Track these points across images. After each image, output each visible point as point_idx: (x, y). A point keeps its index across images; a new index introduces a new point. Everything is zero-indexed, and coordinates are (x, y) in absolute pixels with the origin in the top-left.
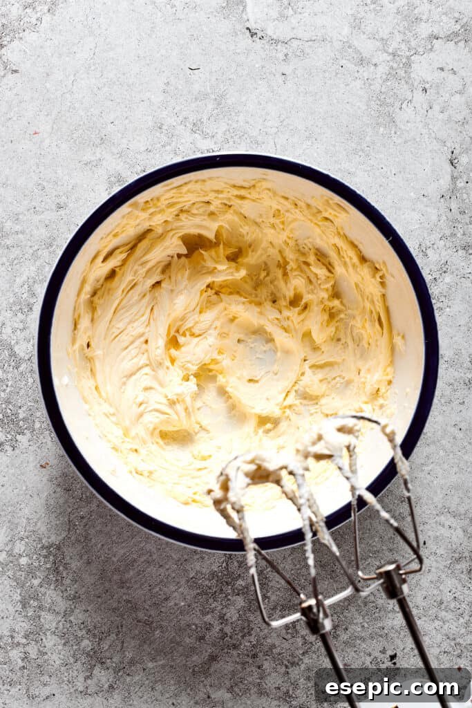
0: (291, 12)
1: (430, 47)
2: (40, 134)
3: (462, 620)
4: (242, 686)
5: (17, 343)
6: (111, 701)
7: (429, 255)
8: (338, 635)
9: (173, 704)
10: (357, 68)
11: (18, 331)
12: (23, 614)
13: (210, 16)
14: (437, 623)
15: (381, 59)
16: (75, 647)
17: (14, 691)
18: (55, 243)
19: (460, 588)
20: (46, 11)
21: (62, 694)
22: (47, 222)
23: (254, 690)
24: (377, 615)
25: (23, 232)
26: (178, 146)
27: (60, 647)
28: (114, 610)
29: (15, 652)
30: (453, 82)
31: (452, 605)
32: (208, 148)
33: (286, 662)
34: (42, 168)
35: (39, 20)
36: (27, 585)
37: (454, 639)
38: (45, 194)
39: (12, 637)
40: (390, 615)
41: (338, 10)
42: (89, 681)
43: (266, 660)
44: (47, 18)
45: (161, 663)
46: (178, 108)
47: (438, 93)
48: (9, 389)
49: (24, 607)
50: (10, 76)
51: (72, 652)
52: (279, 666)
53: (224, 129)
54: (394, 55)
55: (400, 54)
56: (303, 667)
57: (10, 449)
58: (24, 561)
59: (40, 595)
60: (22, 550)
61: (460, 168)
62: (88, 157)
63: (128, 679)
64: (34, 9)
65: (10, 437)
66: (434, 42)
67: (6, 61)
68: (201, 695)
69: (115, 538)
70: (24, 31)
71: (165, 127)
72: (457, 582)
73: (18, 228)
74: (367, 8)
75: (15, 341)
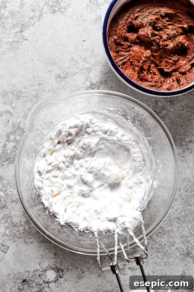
7: (158, 104)
17: (20, 240)
20: (37, 20)
21: (36, 242)
22: (35, 89)
25: (28, 92)
29: (21, 227)
34: (34, 72)
37: (163, 228)
39: (20, 223)
44: (37, 22)
46: (79, 54)
50: (25, 41)
62: (49, 69)
64: (33, 19)
70: (30, 26)
73: (26, 91)
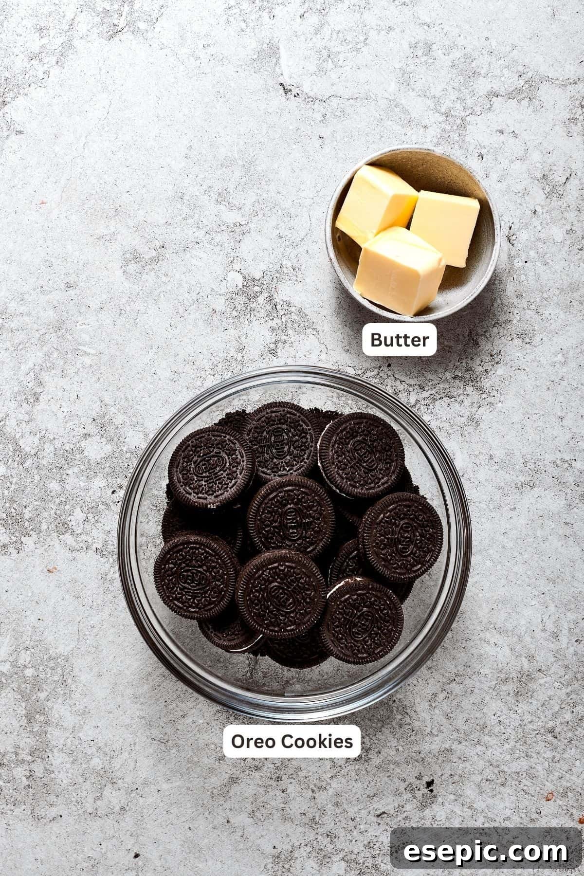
0: (330, 65)
1: (488, 106)
2: (48, 204)
3: (507, 746)
4: (263, 810)
5: (22, 436)
6: (122, 824)
8: (370, 759)
9: (190, 828)
10: (403, 131)
11: (24, 423)
12: (29, 729)
13: (239, 70)
14: (479, 748)
15: (432, 120)
16: (84, 766)
18: (64, 327)
19: (505, 711)
23: (277, 815)
24: (412, 738)
26: (202, 219)
27: (68, 766)
28: (127, 726)
30: (514, 147)
31: (497, 729)
32: (235, 221)
33: (312, 786)
35: (47, 73)
36: (33, 698)
38: (52, 271)
40: (427, 738)
41: (384, 62)
42: (99, 803)
43: (291, 783)
45: (177, 784)
47: (496, 159)
48: (13, 487)
49: (29, 722)
51: (81, 771)
52: (305, 790)
53: (253, 201)
54: (447, 115)
55: (453, 114)
56: (331, 792)
57: (14, 552)
58: (29, 672)
59: (47, 709)
60: (27, 662)
61: (518, 246)
63: (141, 800)
65: (14, 539)
66: (493, 100)
67: (9, 120)
68: (221, 820)
69: (128, 649)
71: (186, 197)
72: (502, 704)
74: (417, 60)
75: (20, 434)
